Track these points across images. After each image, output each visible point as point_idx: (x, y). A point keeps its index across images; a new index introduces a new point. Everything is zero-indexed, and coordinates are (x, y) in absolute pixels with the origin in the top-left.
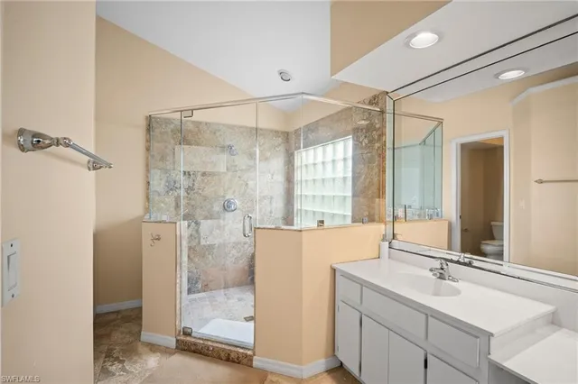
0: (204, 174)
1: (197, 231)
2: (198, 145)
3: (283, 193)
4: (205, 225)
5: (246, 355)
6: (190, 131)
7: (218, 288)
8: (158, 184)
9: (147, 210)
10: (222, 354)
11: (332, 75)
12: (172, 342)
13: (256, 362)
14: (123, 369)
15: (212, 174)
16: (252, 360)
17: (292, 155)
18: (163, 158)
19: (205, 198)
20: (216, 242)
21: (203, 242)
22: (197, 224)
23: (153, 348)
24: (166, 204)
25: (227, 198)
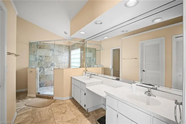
0: (46, 56)
1: (44, 71)
2: (44, 49)
3: (68, 61)
4: (46, 70)
5: (52, 97)
6: (42, 45)
7: (49, 86)
8: (33, 59)
9: (29, 66)
10: (47, 97)
11: (71, 36)
12: (35, 96)
13: (54, 98)
14: (22, 101)
15: (48, 56)
16: (53, 98)
17: (70, 51)
18: (34, 52)
19: (46, 63)
20: (49, 74)
21: (45, 74)
22: (44, 69)
23: (30, 97)
24: (35, 64)
25: (52, 62)
